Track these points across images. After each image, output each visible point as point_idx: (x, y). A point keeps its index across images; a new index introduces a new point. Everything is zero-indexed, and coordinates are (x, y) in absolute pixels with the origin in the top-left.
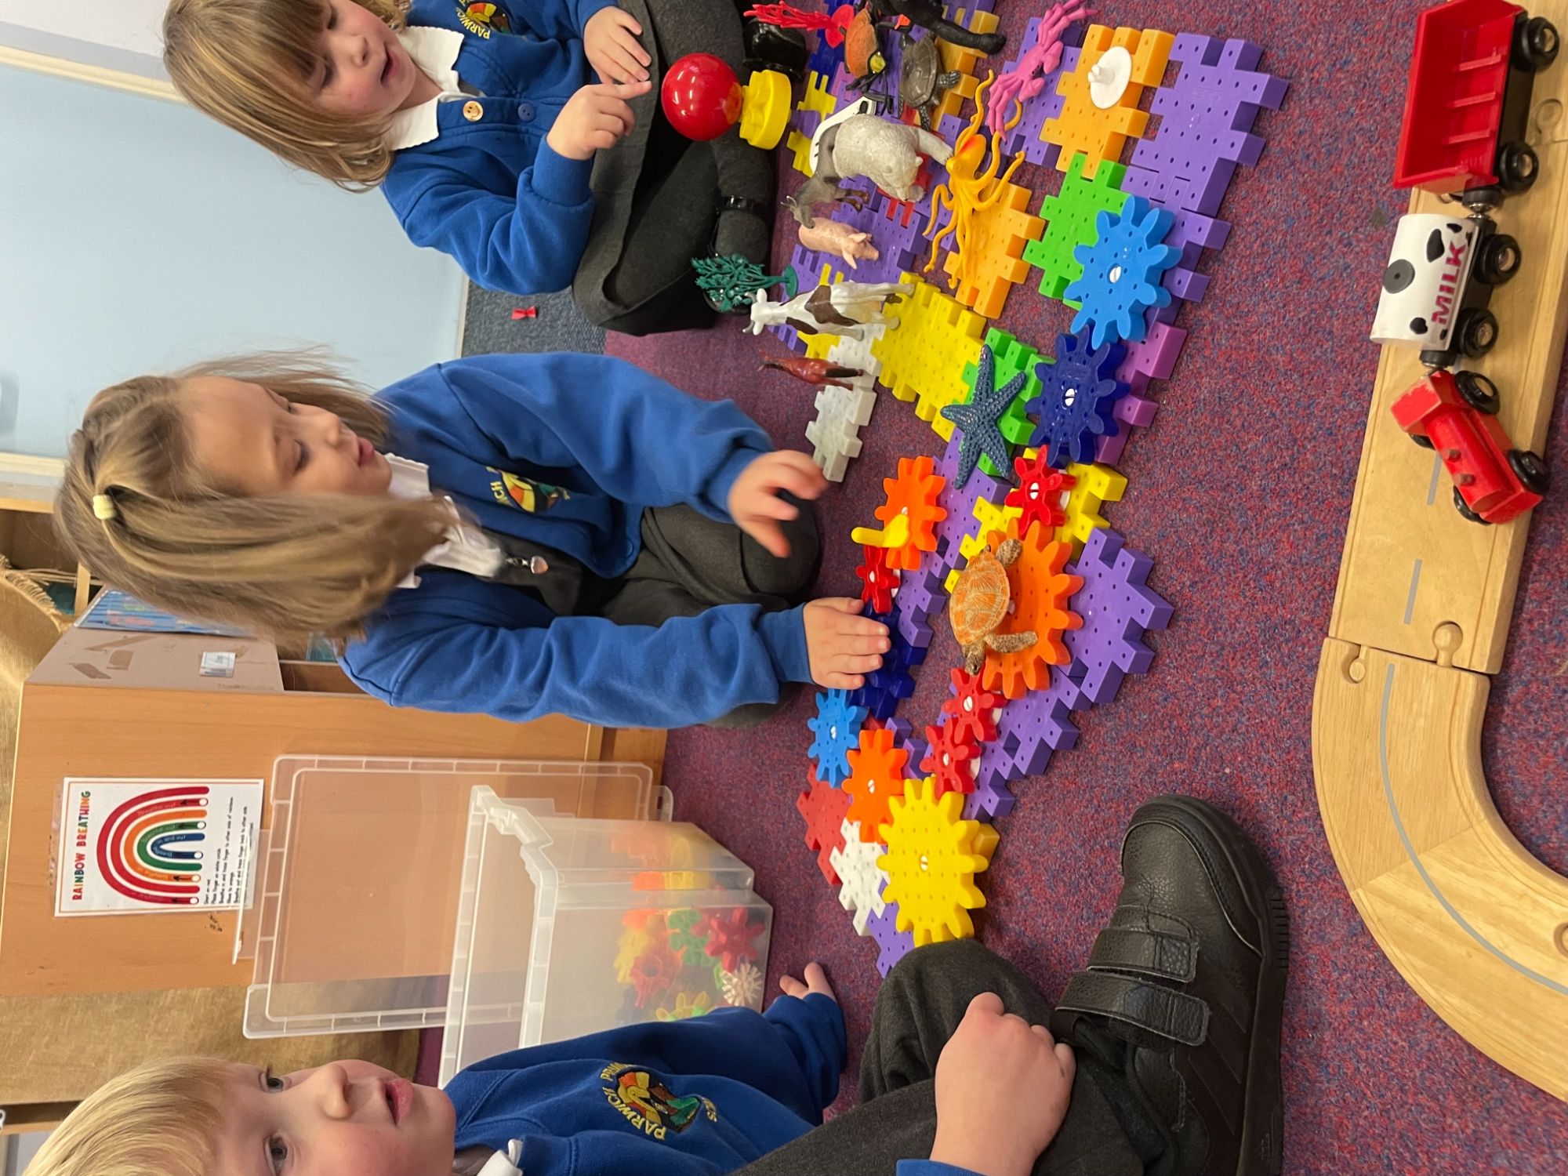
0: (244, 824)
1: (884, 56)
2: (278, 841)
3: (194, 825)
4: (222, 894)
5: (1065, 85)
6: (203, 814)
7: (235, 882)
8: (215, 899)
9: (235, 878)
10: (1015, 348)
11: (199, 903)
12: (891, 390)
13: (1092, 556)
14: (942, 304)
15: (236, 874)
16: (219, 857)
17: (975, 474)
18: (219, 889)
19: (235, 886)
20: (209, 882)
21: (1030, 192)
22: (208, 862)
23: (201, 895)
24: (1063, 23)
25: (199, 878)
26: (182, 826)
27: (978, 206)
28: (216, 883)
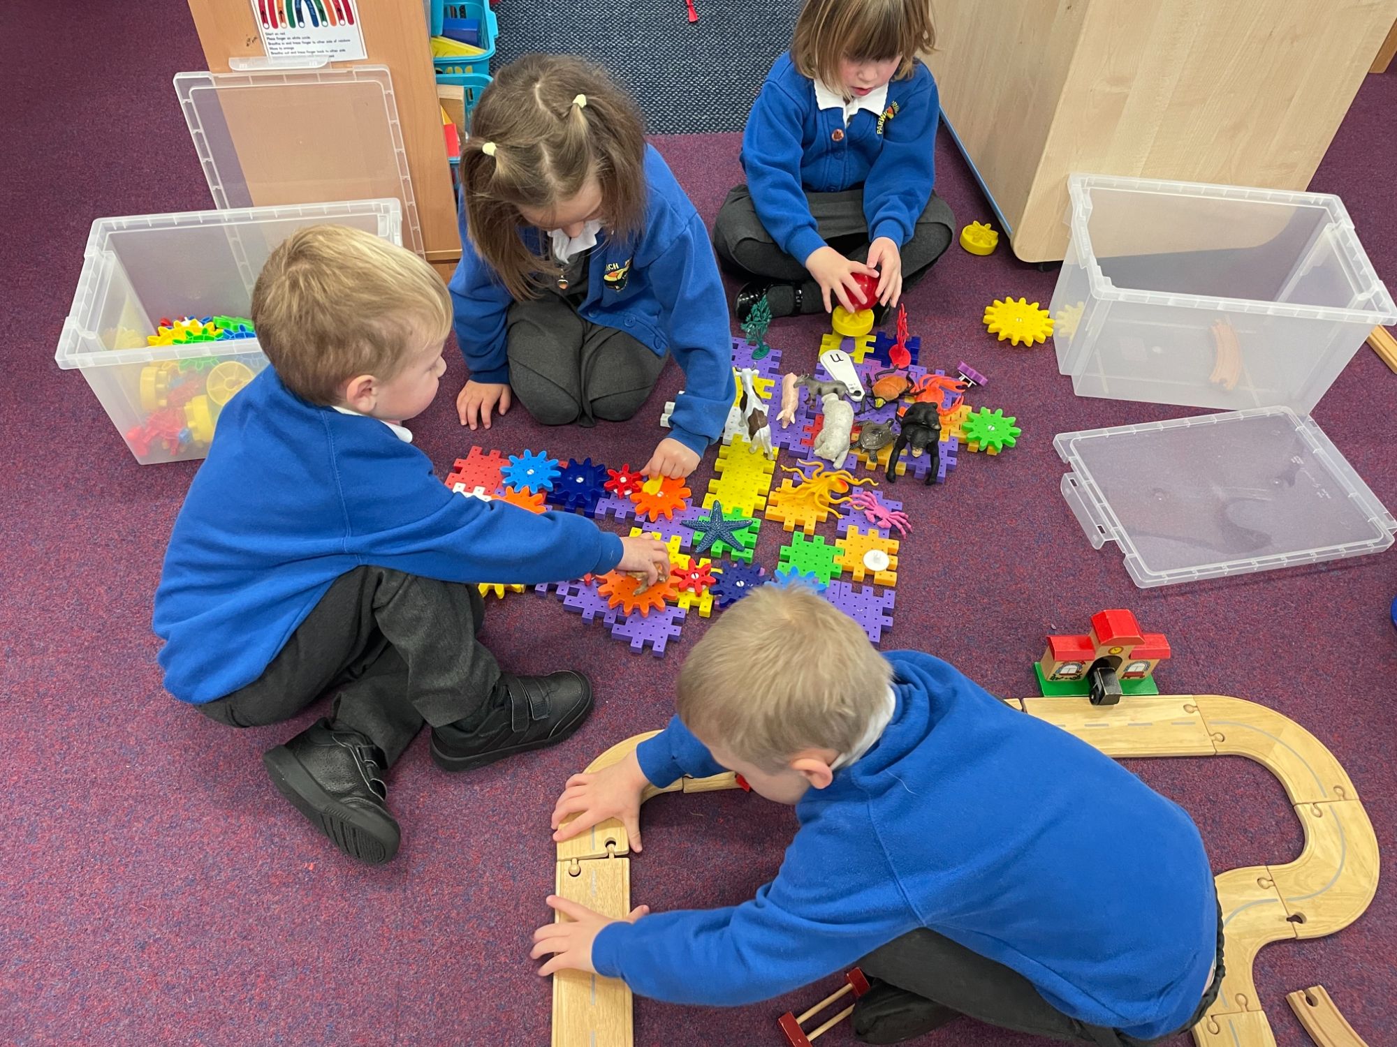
0: (332, 51)
1: (884, 405)
2: (324, 76)
3: (323, 18)
4: (276, 43)
5: (873, 533)
6: (334, 23)
7: (287, 51)
8: (271, 39)
9: (290, 51)
10: (753, 539)
11: (265, 30)
12: (718, 457)
13: (674, 612)
14: (765, 483)
15: (293, 51)
16: (304, 38)
17: (691, 531)
18: (280, 41)
19: (283, 51)
20: (284, 34)
21: (825, 521)
22: (298, 30)
23: (272, 29)
24: (899, 526)
25: (284, 28)
26: (321, 11)
27: (816, 496)
28: (283, 39)
